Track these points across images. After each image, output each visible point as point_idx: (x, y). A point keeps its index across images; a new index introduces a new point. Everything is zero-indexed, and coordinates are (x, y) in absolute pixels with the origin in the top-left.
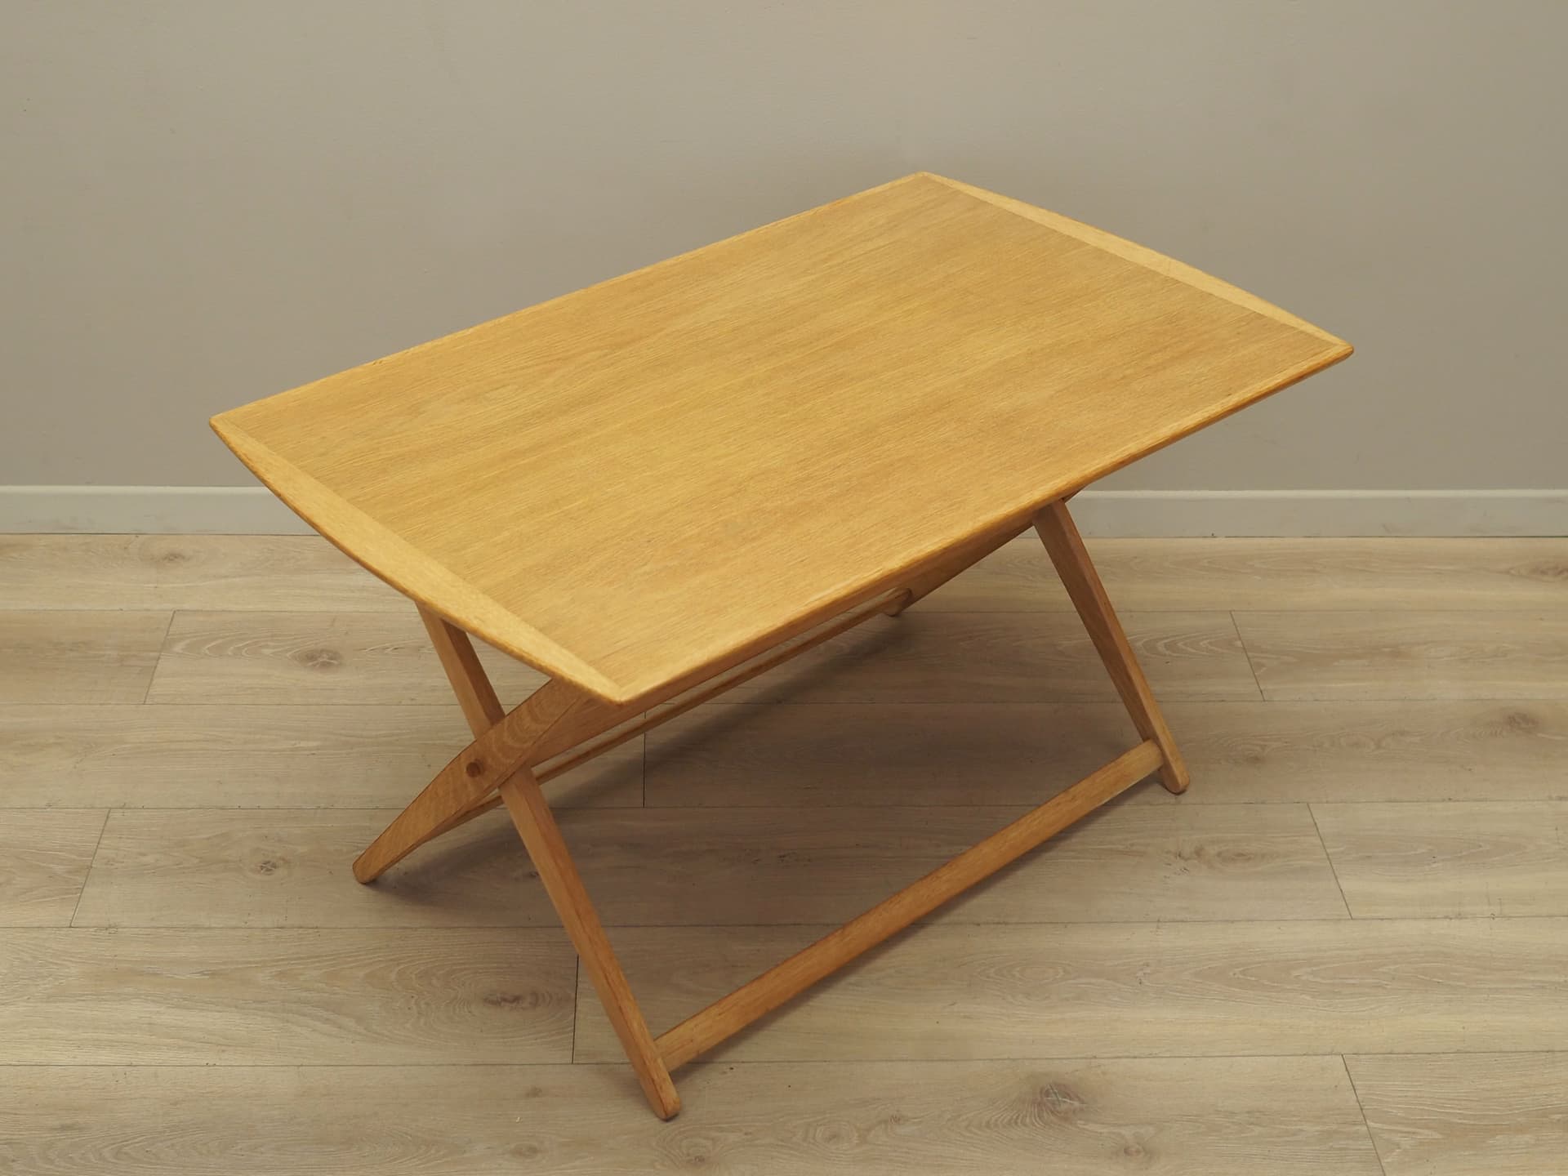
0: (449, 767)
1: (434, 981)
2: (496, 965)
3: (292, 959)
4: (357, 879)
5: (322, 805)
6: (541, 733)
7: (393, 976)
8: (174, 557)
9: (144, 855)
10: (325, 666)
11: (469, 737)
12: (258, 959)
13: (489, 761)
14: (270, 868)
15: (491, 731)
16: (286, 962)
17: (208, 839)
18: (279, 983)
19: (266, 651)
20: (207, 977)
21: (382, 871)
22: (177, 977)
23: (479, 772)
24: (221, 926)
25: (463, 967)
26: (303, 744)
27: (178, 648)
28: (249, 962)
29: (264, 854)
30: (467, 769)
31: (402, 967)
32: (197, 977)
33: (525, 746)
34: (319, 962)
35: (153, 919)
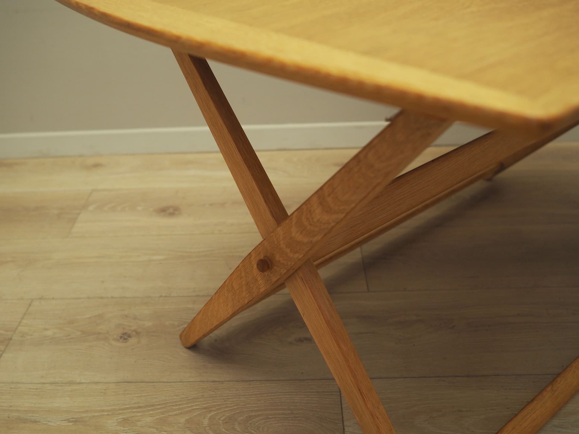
0: (241, 265)
1: (237, 427)
2: (281, 412)
3: (133, 408)
4: (183, 344)
5: (164, 295)
6: (333, 224)
7: (206, 422)
8: (97, 166)
9: (46, 329)
10: (172, 214)
11: (258, 239)
12: (109, 408)
13: (278, 257)
14: (126, 337)
15: (279, 229)
16: (129, 411)
17: (89, 318)
18: (122, 428)
19: (140, 208)
20: (71, 424)
21: (201, 338)
22: (50, 423)
23: (268, 267)
24: (88, 381)
25: (257, 413)
26: (155, 258)
27: (91, 208)
28: (103, 411)
29: (123, 328)
30: (258, 265)
31: (212, 414)
32: (65, 423)
33: (315, 239)
34: (152, 410)
35: (42, 377)
